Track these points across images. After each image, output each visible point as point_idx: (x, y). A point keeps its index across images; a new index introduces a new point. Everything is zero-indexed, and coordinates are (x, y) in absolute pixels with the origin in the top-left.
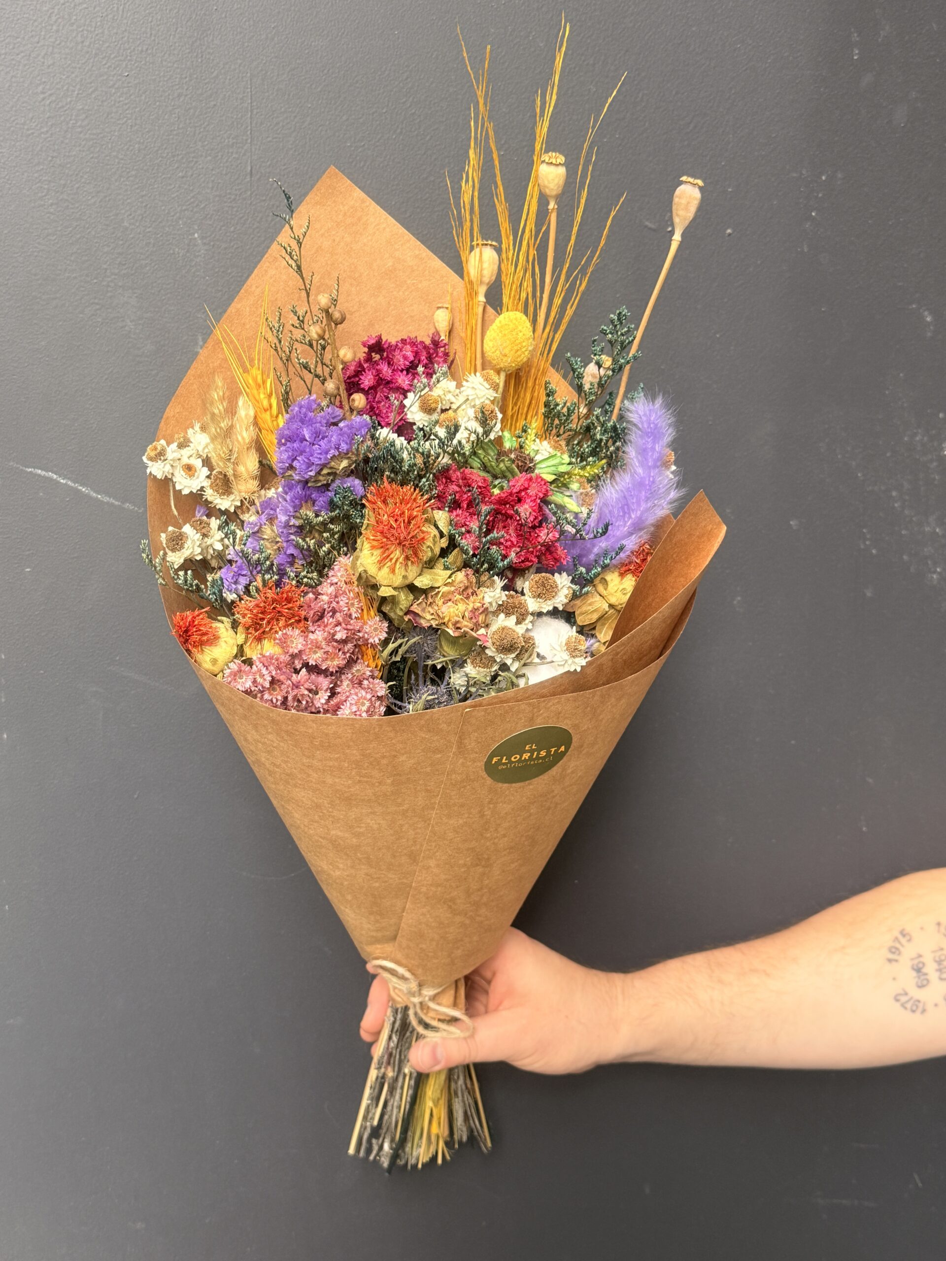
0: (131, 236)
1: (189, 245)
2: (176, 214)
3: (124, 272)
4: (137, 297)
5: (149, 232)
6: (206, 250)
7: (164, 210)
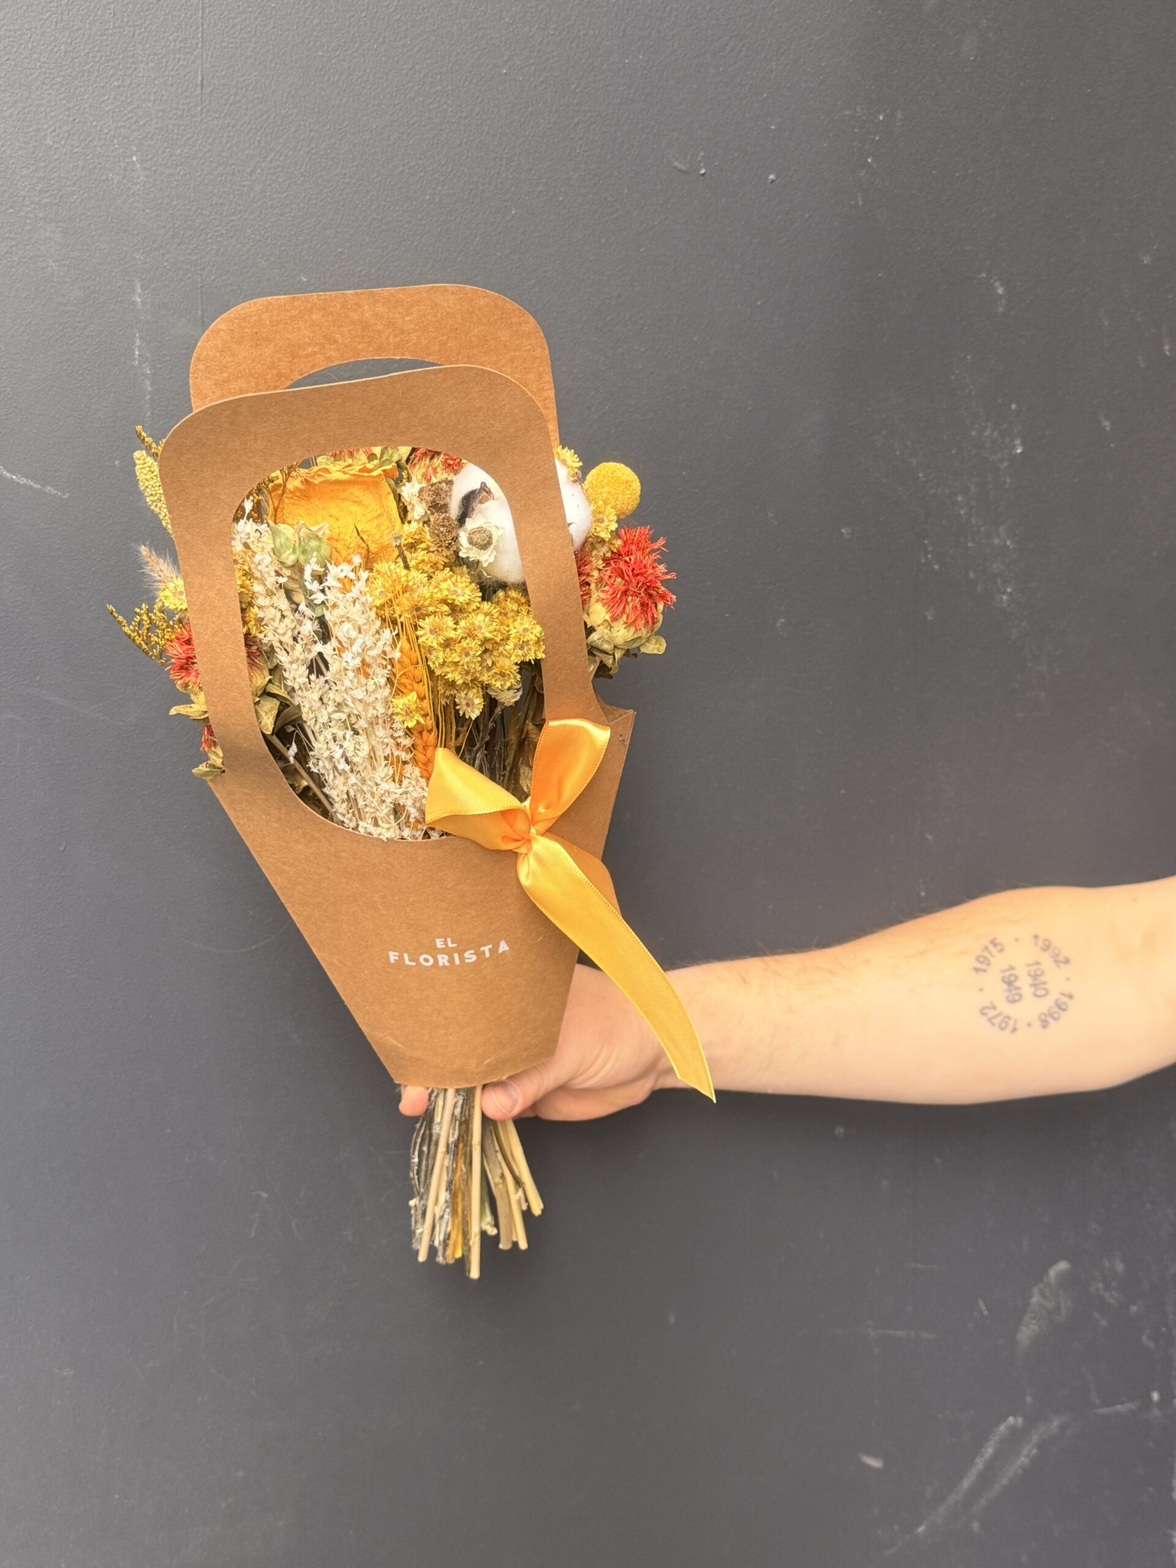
0: (56, 156)
1: (125, 169)
2: (110, 130)
3: (44, 201)
4: (61, 232)
5: (77, 153)
6: (146, 177)
7: (96, 126)
